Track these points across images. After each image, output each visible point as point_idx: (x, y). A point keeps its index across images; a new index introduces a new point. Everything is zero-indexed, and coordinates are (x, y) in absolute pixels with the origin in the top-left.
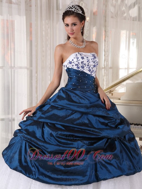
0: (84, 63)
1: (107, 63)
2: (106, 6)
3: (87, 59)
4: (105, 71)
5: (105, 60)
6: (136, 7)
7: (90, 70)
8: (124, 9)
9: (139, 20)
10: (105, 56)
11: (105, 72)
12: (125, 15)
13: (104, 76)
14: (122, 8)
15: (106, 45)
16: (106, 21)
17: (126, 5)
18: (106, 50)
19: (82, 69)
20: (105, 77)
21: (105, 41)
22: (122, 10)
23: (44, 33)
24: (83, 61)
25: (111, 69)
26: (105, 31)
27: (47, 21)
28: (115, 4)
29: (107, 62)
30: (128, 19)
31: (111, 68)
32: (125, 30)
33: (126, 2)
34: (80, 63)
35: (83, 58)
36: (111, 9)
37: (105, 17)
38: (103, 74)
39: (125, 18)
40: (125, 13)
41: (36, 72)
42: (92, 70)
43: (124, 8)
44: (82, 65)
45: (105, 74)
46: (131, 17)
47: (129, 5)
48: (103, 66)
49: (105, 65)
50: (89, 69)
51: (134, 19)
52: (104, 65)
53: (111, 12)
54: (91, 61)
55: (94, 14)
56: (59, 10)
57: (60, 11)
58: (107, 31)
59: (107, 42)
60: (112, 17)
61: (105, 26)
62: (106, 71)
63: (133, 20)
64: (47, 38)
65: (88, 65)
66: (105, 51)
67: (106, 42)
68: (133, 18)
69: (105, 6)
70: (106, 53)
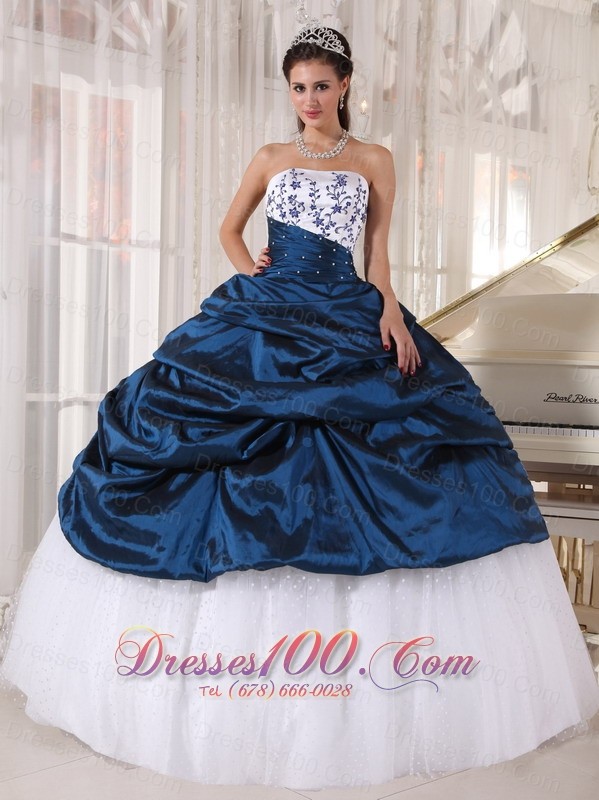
0: (299, 199)
1: (430, 251)
2: (425, 75)
3: (312, 187)
4: (424, 278)
5: (422, 243)
6: (524, 87)
7: (319, 222)
8: (485, 87)
9: (534, 127)
10: (421, 228)
11: (422, 281)
12: (489, 105)
13: (420, 293)
14: (478, 84)
15: (426, 196)
16: (424, 120)
17: (492, 76)
18: (426, 213)
19: (295, 220)
20: (422, 296)
21: (422, 181)
22: (478, 90)
23: (222, 142)
24: (296, 196)
25: (445, 276)
26: (423, 151)
27: (233, 106)
28: (455, 71)
29: (428, 248)
30: (500, 122)
31: (442, 271)
32: (490, 154)
33: (491, 68)
34: (286, 201)
35: (295, 185)
36: (441, 84)
37: (424, 107)
38: (416, 286)
39: (488, 118)
40: (487, 101)
41: (196, 264)
42: (326, 222)
43: (483, 86)
44: (292, 208)
45: (422, 286)
46: (507, 114)
47: (501, 76)
48: (416, 263)
49: (424, 259)
50: (318, 218)
51: (517, 122)
52: (420, 258)
53: (442, 93)
54: (323, 192)
55: (386, 95)
56: (273, 78)
57: (275, 80)
58: (428, 150)
59: (430, 184)
60: (447, 111)
61: (423, 136)
62: (426, 277)
63: (516, 127)
64: (233, 155)
65: (313, 207)
66: (421, 214)
67: (426, 184)
68: (516, 118)
69: (421, 74)
70: (425, 221)
